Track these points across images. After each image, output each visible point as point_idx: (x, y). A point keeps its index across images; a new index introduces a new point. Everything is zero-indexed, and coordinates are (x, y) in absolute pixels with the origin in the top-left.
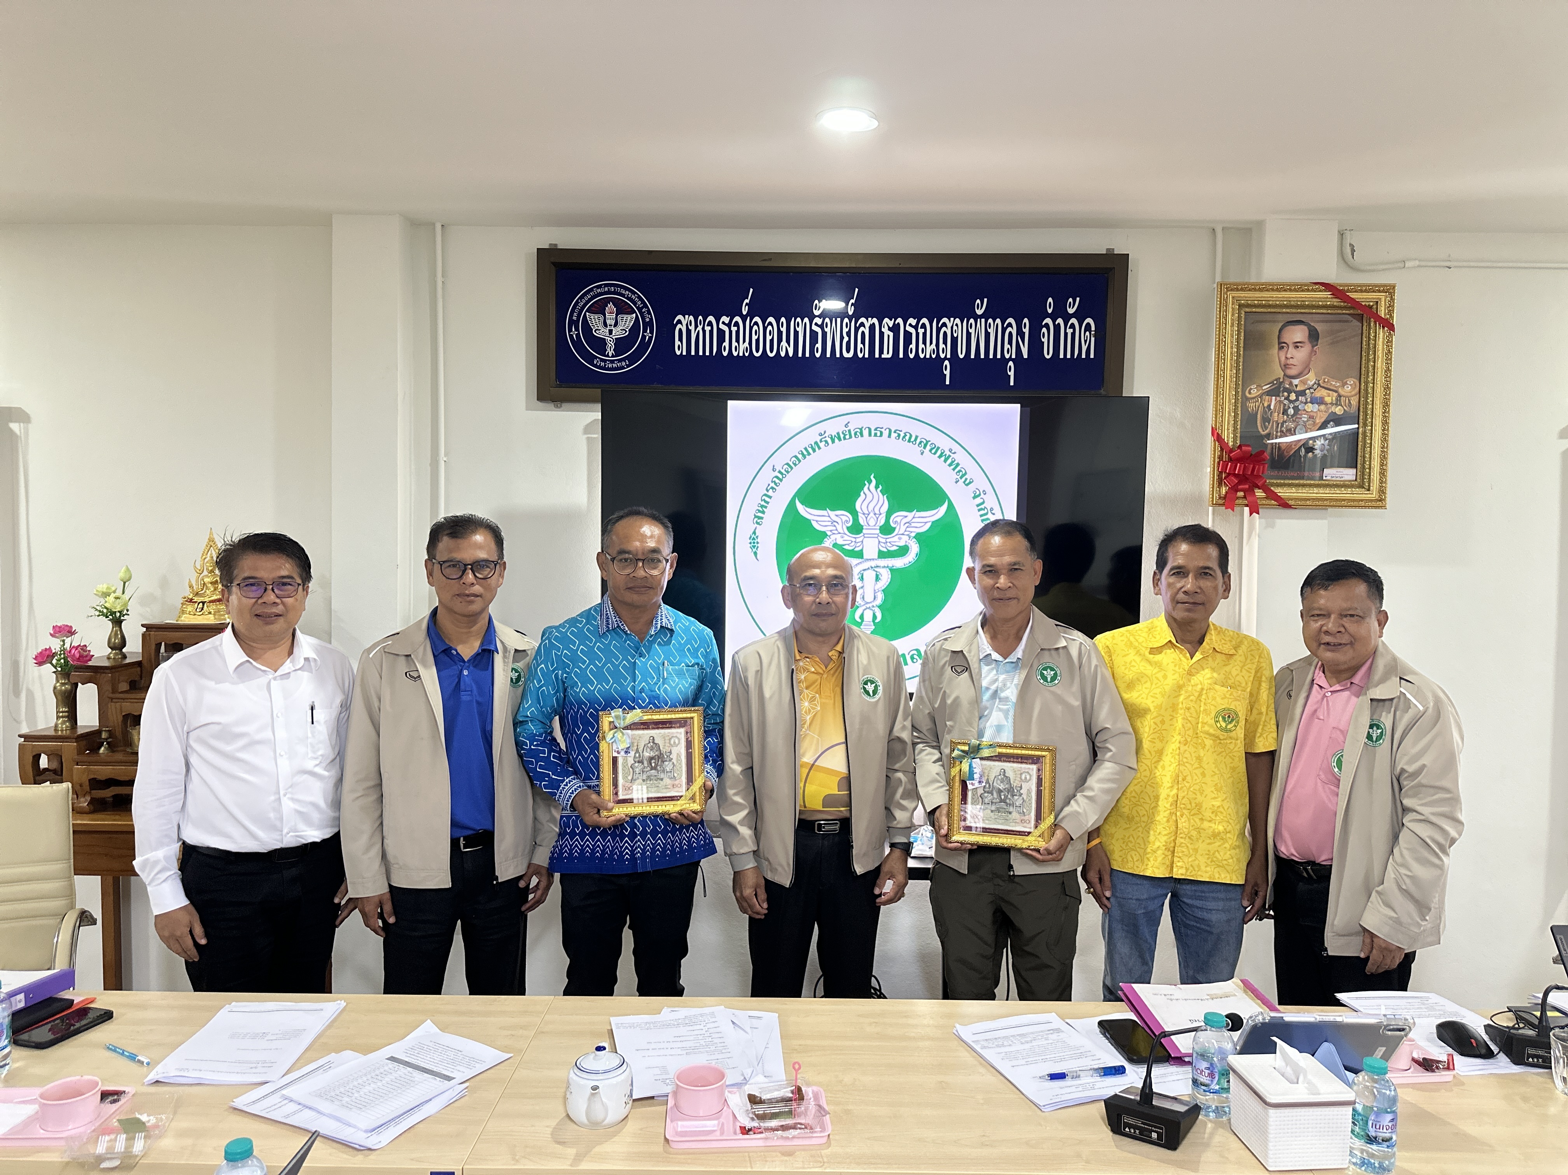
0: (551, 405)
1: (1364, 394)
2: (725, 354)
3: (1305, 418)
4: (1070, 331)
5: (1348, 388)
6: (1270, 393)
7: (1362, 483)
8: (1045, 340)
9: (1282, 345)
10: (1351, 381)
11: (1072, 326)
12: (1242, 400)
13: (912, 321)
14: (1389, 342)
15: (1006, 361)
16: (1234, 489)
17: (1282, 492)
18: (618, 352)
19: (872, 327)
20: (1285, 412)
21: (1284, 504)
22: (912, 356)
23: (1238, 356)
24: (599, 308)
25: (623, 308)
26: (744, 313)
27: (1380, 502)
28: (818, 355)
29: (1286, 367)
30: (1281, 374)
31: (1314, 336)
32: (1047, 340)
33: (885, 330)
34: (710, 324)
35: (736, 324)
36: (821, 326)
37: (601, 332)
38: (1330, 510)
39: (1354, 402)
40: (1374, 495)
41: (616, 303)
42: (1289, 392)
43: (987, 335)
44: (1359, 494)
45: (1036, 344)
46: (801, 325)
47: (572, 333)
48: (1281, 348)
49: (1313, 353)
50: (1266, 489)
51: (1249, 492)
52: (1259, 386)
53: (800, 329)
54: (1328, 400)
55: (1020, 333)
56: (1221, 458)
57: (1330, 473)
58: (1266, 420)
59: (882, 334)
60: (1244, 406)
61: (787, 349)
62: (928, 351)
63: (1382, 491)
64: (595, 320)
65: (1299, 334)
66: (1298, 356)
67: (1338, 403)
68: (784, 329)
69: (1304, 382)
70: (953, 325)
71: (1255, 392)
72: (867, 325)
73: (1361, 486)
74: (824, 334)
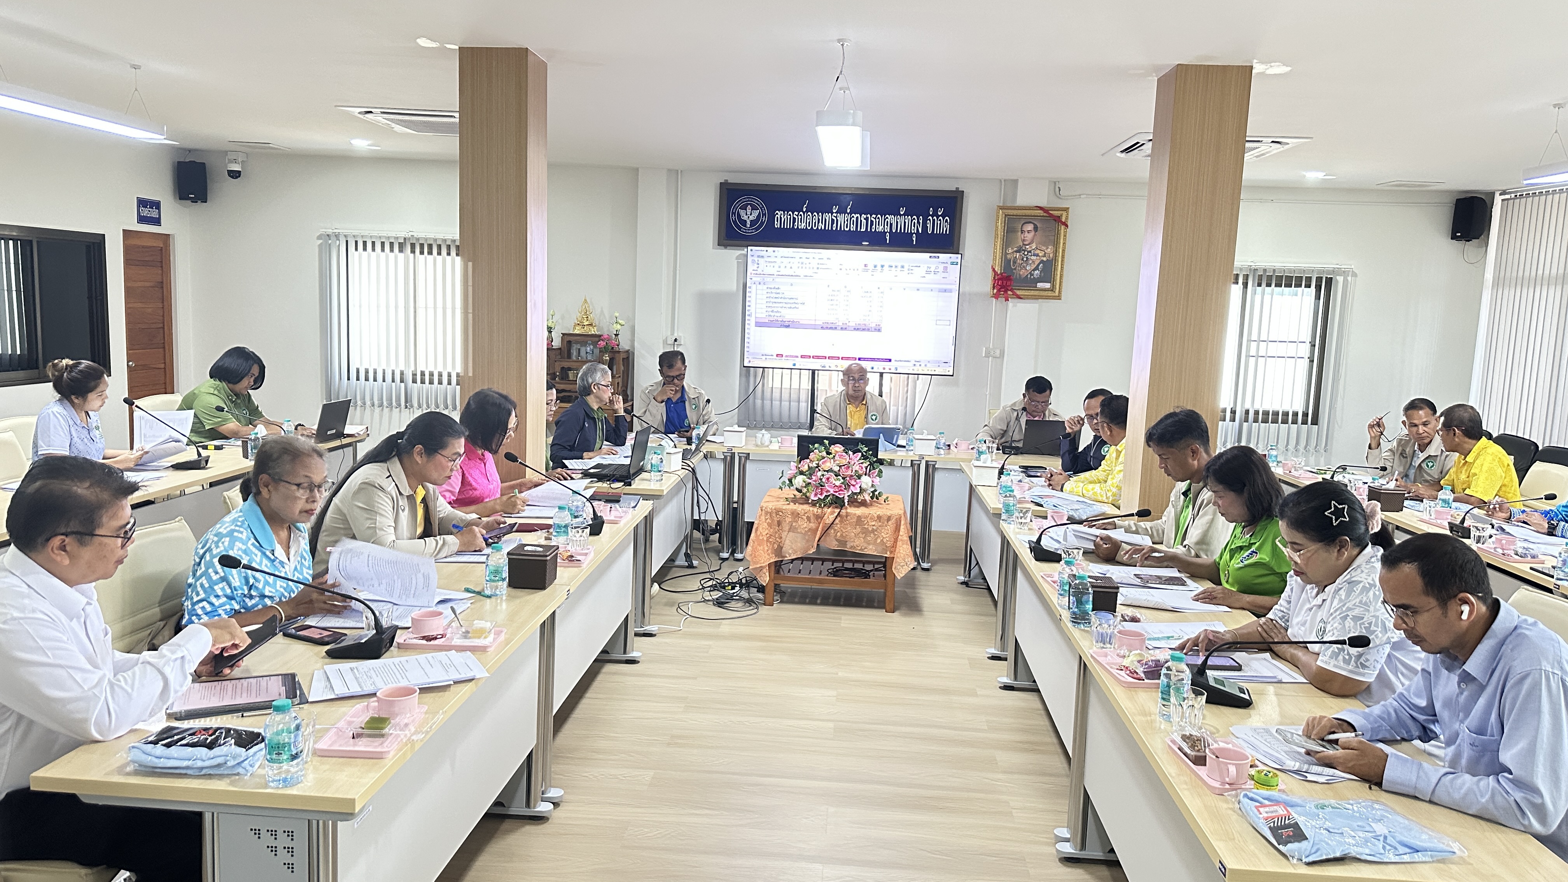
0: (723, 247)
1: (1056, 252)
2: (796, 227)
3: (1031, 262)
4: (939, 222)
5: (1049, 250)
6: (1016, 252)
7: (1052, 289)
8: (928, 225)
9: (1022, 232)
10: (1050, 247)
11: (940, 220)
12: (1004, 254)
13: (874, 216)
14: (1065, 233)
15: (912, 234)
16: (999, 291)
17: (1018, 292)
18: (751, 226)
19: (857, 218)
20: (1022, 260)
21: (1019, 297)
22: (873, 230)
23: (1004, 236)
24: (744, 208)
25: (754, 208)
26: (804, 210)
27: (1059, 298)
28: (834, 229)
29: (1024, 240)
30: (1021, 244)
31: (1036, 228)
32: (929, 225)
33: (862, 219)
34: (790, 215)
35: (801, 215)
36: (836, 217)
37: (745, 218)
38: (1040, 300)
39: (1051, 255)
40: (1057, 294)
41: (751, 205)
42: (1025, 251)
43: (905, 222)
44: (1050, 293)
45: (925, 227)
46: (827, 216)
47: (732, 218)
48: (1022, 233)
49: (1035, 235)
50: (1011, 290)
51: (1006, 291)
52: (1012, 249)
53: (827, 218)
54: (1040, 255)
55: (918, 222)
56: (994, 278)
57: (1040, 285)
58: (1015, 262)
59: (861, 221)
60: (1006, 257)
61: (821, 226)
62: (880, 229)
63: (1060, 292)
64: (742, 212)
65: (1030, 227)
66: (1029, 236)
67: (1044, 256)
68: (820, 218)
69: (1031, 247)
70: (890, 218)
71: (1010, 251)
72: (855, 217)
73: (1052, 290)
74: (837, 220)
